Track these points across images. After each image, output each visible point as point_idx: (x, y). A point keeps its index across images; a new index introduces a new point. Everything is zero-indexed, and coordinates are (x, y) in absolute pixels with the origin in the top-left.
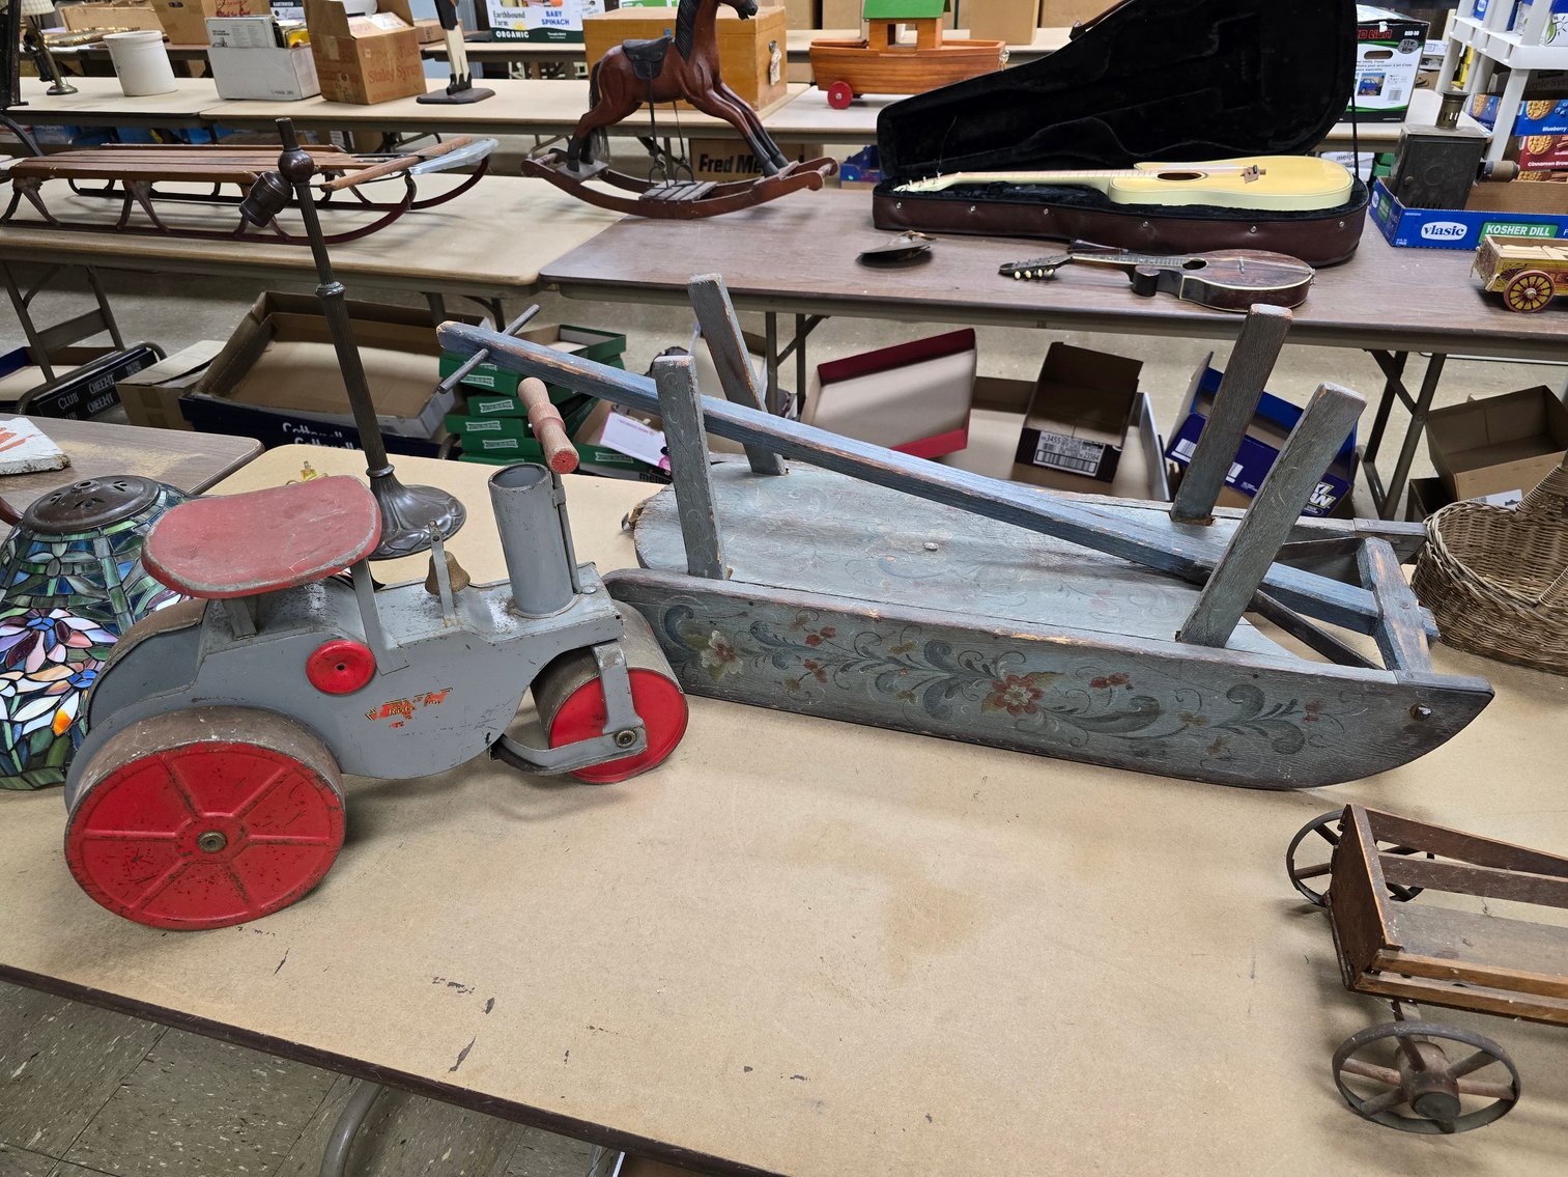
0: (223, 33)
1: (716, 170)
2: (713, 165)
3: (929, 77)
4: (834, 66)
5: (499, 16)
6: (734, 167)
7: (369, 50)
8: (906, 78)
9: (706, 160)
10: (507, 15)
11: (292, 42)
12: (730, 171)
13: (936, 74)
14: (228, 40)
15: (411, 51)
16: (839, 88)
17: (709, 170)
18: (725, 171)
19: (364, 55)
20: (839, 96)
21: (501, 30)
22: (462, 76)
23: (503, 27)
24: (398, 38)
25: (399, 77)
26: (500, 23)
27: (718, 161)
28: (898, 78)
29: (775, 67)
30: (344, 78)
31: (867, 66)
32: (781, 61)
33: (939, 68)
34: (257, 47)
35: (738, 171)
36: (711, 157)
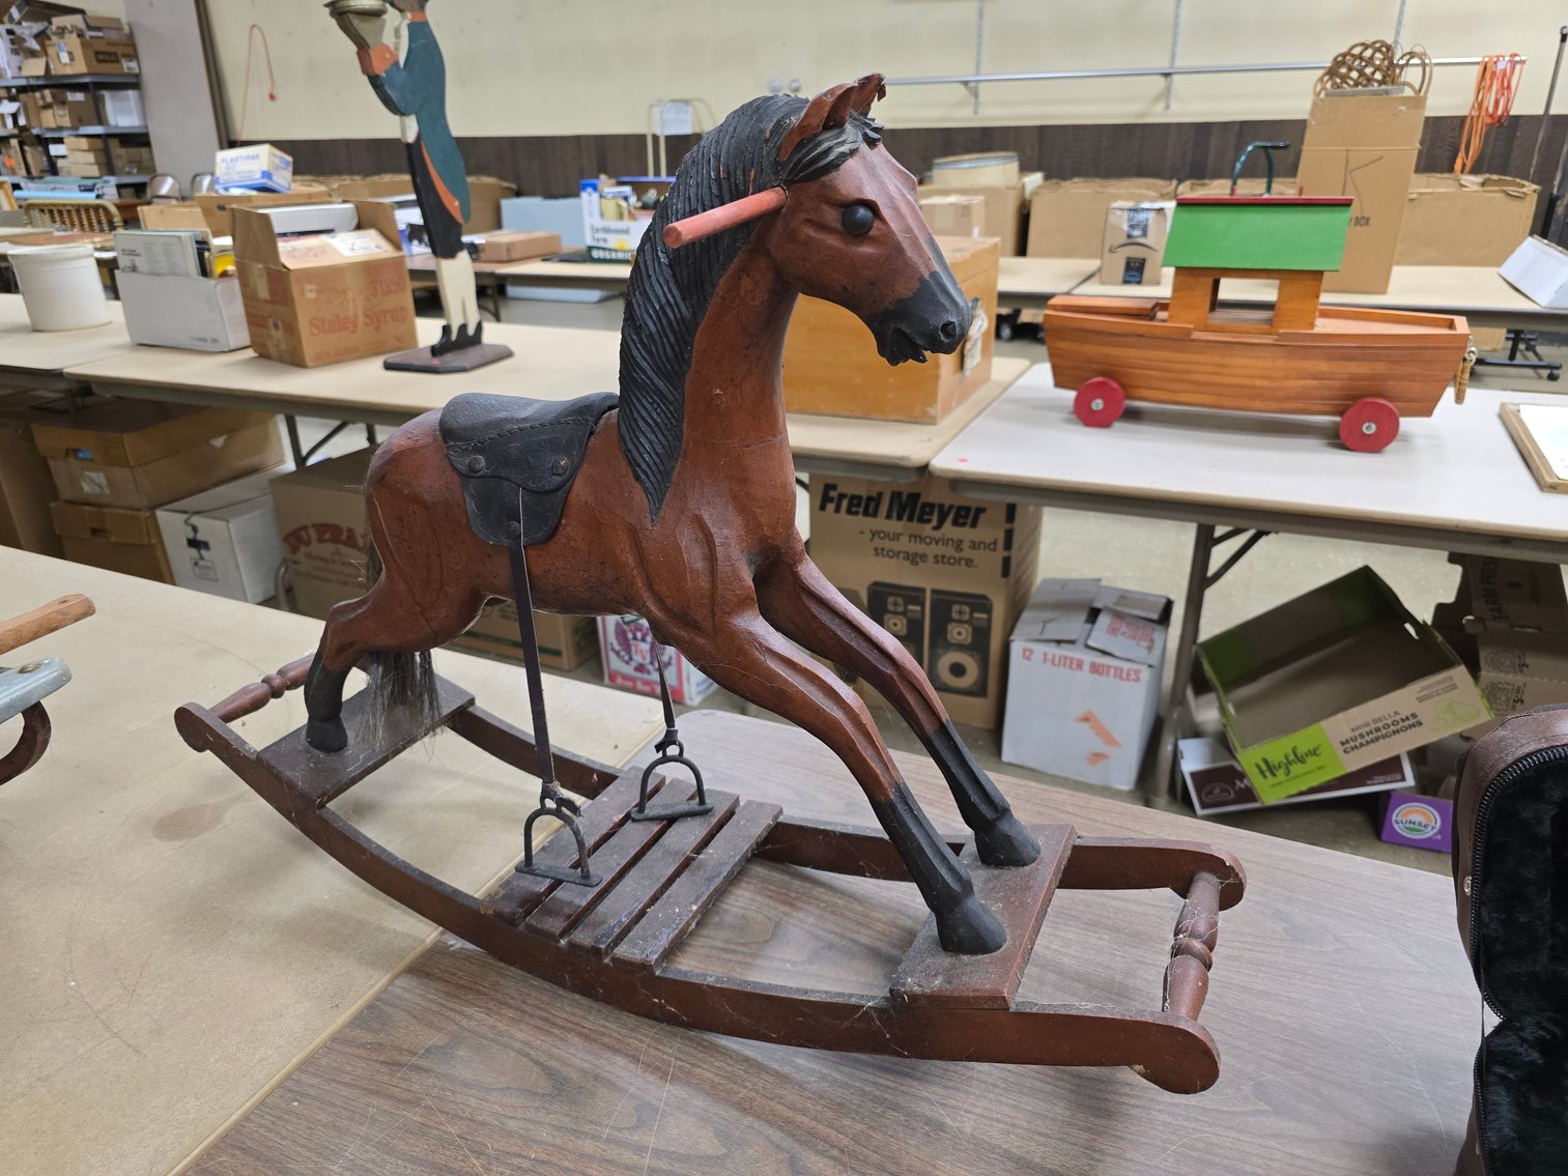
0: (133, 253)
1: (849, 512)
2: (845, 503)
3: (1301, 383)
4: (1092, 349)
5: (597, 230)
6: (884, 508)
7: (313, 287)
8: (1247, 381)
9: (833, 494)
10: (607, 230)
11: (218, 270)
12: (875, 515)
13: (1314, 378)
14: (140, 263)
15: (394, 287)
16: (1099, 390)
17: (837, 510)
18: (866, 513)
19: (303, 293)
20: (1098, 404)
21: (598, 248)
22: (463, 328)
23: (602, 244)
24: (370, 270)
25: (367, 325)
26: (598, 240)
27: (853, 497)
28: (1227, 380)
29: (974, 345)
30: (276, 326)
31: (1165, 355)
32: (986, 334)
33: (1323, 366)
34: (174, 274)
35: (889, 517)
36: (842, 489)
